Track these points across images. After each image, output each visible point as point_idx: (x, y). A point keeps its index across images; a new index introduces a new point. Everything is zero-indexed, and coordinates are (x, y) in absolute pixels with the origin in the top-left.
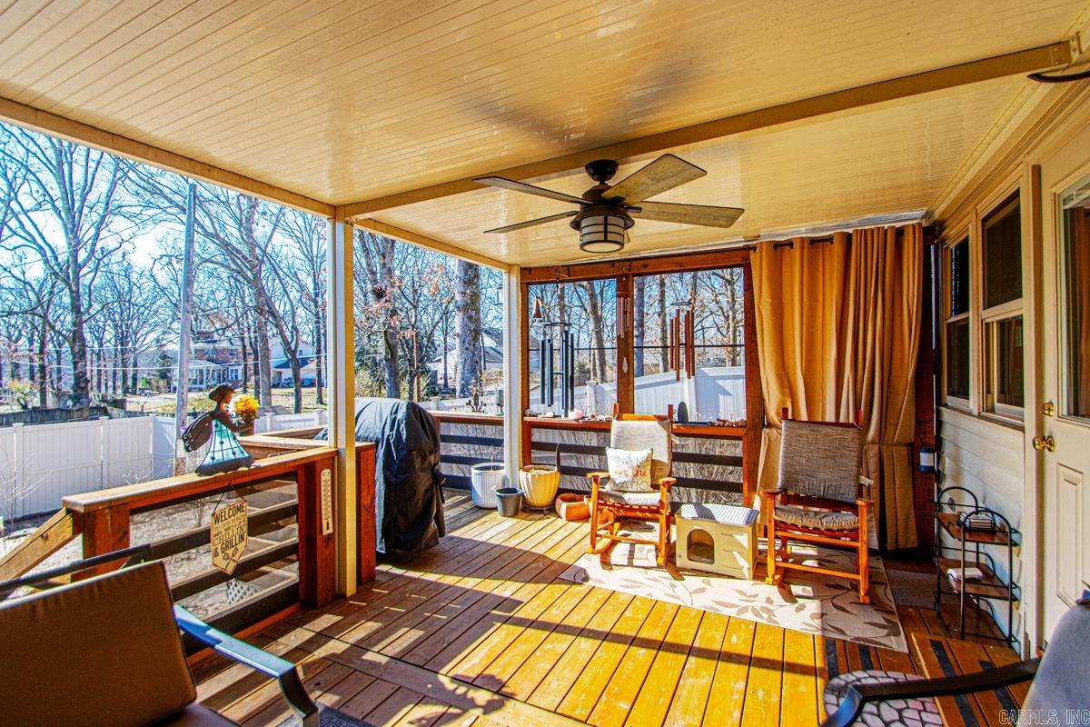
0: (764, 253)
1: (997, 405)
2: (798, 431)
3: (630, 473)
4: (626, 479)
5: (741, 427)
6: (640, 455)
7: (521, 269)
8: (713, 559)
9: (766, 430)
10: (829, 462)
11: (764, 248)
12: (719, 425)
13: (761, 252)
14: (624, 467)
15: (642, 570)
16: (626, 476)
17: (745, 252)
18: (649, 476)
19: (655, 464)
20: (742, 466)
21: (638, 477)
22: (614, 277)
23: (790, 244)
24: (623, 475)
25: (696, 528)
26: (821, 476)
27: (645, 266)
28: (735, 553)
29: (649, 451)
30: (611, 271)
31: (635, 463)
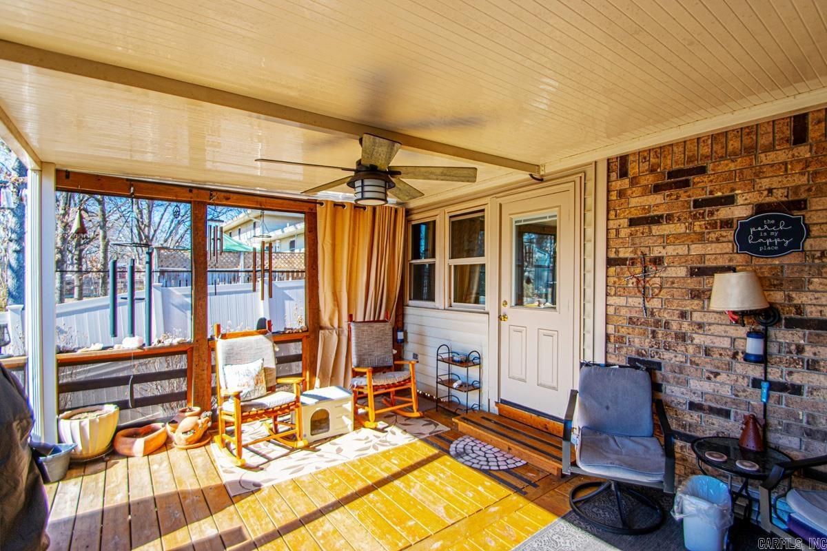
0: (329, 209)
1: (453, 304)
2: (362, 328)
3: (252, 383)
4: (249, 390)
5: (305, 331)
6: (255, 367)
7: (58, 172)
8: (329, 428)
9: (321, 332)
10: (379, 344)
11: (329, 206)
12: (289, 333)
13: (327, 207)
14: (245, 380)
15: (284, 458)
16: (249, 386)
17: (313, 204)
18: (265, 383)
19: (265, 370)
20: (301, 360)
21: (259, 385)
22: (190, 202)
23: (343, 205)
24: (246, 387)
25: (317, 409)
26: (376, 353)
27: (227, 199)
28: (344, 417)
29: (260, 361)
30: (188, 196)
31: (254, 374)
